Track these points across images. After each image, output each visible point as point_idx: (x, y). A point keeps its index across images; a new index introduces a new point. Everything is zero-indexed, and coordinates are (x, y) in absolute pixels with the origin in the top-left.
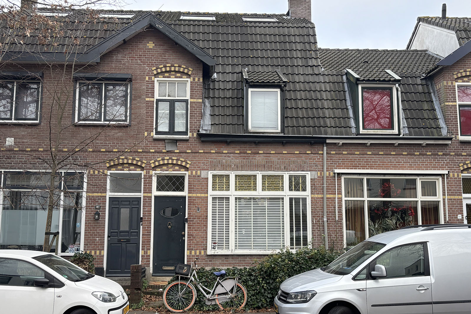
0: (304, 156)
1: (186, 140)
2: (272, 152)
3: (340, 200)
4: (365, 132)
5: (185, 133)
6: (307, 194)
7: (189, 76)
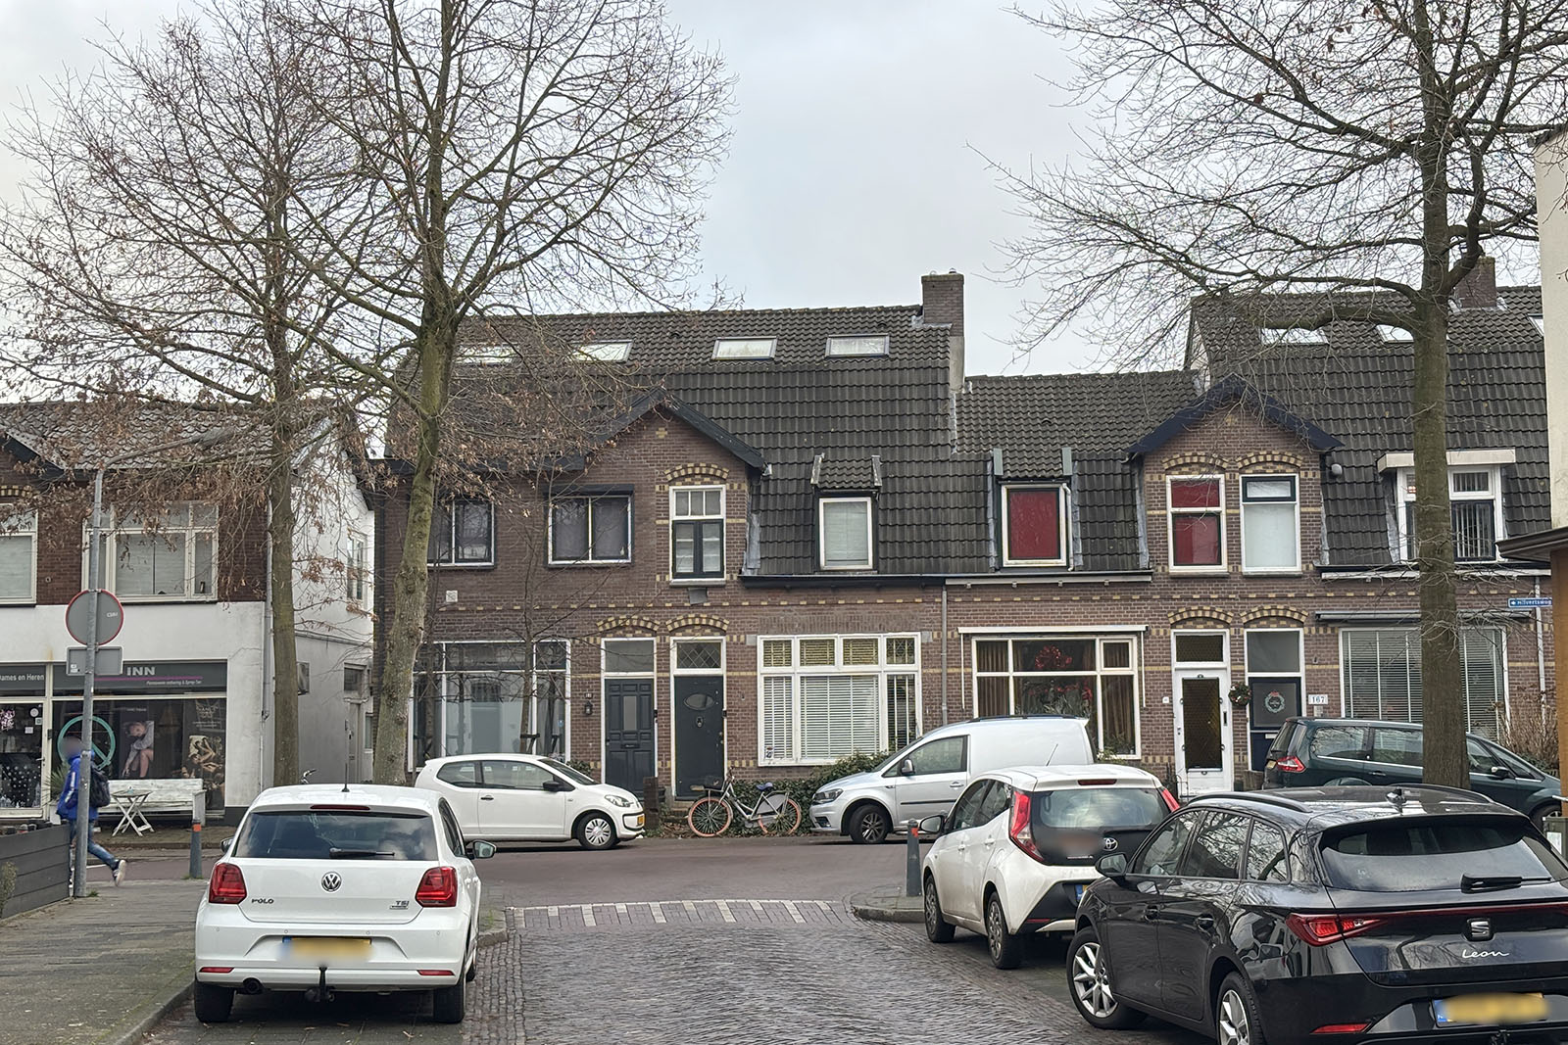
0: (911, 606)
1: (721, 587)
2: (859, 602)
3: (969, 676)
4: (1013, 563)
5: (720, 574)
6: (915, 668)
7: (723, 481)
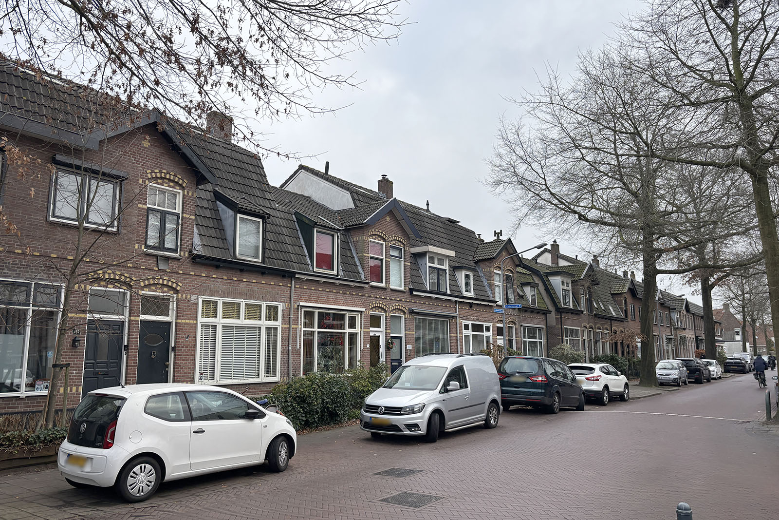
0: (277, 287)
1: (177, 259)
2: (254, 281)
3: (301, 329)
4: (318, 270)
5: (175, 251)
6: (278, 324)
7: (183, 188)
